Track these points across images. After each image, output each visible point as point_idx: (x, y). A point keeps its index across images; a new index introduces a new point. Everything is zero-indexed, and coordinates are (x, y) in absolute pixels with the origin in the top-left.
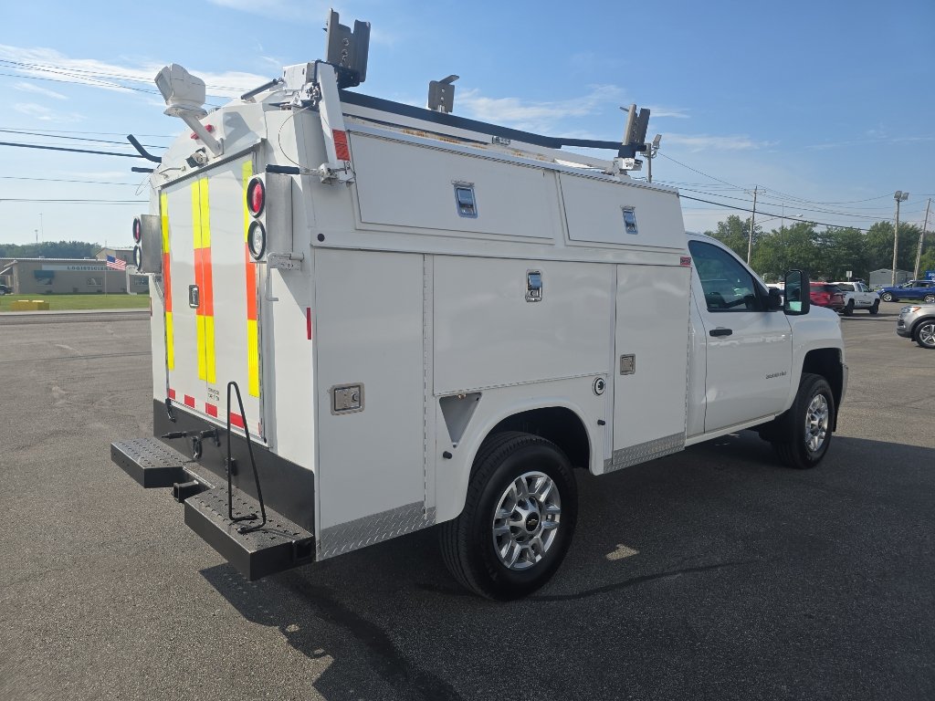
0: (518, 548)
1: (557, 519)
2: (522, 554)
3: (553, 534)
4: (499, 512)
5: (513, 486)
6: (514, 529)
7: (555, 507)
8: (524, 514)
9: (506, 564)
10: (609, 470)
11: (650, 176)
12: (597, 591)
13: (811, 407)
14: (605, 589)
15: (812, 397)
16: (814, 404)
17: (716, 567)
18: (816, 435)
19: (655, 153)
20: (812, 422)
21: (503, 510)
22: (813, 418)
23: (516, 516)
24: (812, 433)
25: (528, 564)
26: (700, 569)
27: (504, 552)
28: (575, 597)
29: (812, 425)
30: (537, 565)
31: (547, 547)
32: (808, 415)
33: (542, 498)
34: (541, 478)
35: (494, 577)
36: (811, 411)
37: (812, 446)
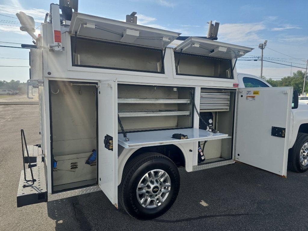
0: (149, 199)
1: (169, 189)
2: (152, 202)
3: (167, 195)
4: (140, 185)
5: (147, 175)
6: (148, 192)
7: (169, 184)
8: (152, 186)
9: (143, 206)
10: (195, 170)
11: (262, 56)
12: (183, 220)
13: (303, 147)
14: (187, 220)
15: (304, 143)
16: (305, 146)
17: (240, 215)
18: (306, 159)
19: (265, 47)
20: (304, 154)
21: (142, 184)
22: (304, 152)
23: (149, 187)
24: (304, 158)
25: (155, 206)
26: (233, 215)
27: (142, 201)
28: (174, 222)
29: (304, 155)
30: (158, 207)
31: (164, 200)
32: (301, 151)
33: (162, 180)
34: (162, 172)
35: (136, 211)
36: (303, 149)
37: (303, 164)
